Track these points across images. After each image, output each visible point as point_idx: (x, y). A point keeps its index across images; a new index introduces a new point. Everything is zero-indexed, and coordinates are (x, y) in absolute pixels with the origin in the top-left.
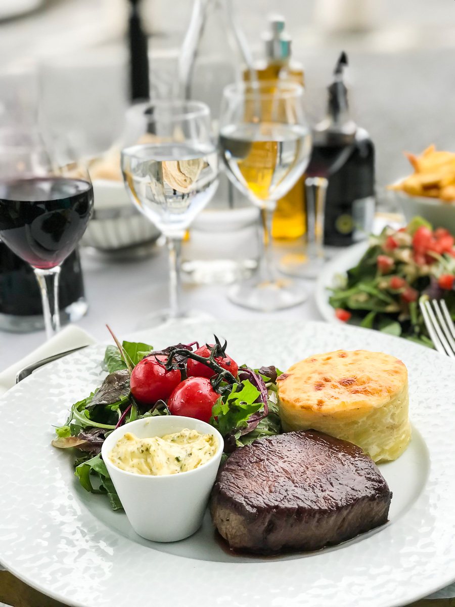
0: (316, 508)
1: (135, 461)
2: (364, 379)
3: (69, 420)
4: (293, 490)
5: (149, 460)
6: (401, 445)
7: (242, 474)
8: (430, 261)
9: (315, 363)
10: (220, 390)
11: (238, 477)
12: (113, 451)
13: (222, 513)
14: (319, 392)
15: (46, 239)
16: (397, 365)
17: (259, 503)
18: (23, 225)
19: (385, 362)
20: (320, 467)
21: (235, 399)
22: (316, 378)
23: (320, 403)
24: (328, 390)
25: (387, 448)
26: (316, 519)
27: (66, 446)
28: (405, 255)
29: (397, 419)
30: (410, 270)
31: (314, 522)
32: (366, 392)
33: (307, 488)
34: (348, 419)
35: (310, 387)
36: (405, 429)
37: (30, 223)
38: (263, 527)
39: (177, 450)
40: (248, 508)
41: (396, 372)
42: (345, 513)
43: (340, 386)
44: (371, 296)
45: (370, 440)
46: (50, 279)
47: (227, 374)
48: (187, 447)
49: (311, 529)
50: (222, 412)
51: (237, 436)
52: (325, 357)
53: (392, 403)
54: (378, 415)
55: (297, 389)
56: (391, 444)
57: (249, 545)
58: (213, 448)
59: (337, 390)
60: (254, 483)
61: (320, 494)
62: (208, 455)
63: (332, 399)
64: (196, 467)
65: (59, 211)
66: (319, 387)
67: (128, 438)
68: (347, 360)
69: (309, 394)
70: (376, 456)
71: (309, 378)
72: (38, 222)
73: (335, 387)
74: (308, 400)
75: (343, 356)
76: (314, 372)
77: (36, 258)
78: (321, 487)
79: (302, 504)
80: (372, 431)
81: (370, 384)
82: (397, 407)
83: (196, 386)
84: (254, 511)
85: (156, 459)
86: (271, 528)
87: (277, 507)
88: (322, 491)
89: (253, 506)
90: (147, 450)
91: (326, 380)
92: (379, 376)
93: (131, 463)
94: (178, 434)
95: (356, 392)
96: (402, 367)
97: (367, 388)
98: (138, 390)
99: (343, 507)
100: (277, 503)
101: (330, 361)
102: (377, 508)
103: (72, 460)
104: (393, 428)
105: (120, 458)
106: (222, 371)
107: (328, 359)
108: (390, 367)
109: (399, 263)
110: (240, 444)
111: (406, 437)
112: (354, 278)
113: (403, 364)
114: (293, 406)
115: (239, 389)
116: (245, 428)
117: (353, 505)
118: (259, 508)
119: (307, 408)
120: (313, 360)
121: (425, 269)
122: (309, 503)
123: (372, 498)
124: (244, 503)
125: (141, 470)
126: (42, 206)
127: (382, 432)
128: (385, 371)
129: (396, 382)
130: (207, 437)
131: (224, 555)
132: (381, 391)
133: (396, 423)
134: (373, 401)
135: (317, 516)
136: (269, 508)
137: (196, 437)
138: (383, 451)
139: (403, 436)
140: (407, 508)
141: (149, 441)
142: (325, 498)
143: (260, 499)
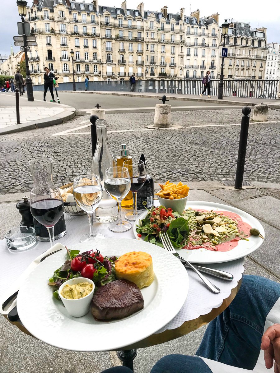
0: (121, 307)
1: (68, 294)
2: (139, 263)
3: (54, 276)
4: (114, 301)
5: (72, 293)
6: (151, 282)
7: (100, 296)
8: (165, 219)
9: (126, 256)
10: (96, 268)
11: (99, 297)
12: (62, 290)
13: (93, 309)
14: (126, 267)
15: (50, 219)
16: (149, 257)
17: (103, 306)
18: (42, 215)
19: (146, 256)
20: (123, 292)
21: (100, 271)
22: (126, 262)
23: (126, 271)
24: (128, 267)
25: (146, 283)
26: (121, 310)
27: (52, 285)
28: (158, 217)
29: (148, 274)
30: (159, 222)
31: (120, 311)
32: (139, 267)
33: (119, 300)
34: (133, 275)
35: (123, 265)
36: (151, 276)
37: (44, 215)
38: (105, 313)
39: (81, 289)
40: (100, 308)
41: (149, 260)
42: (129, 308)
43: (132, 265)
44: (148, 229)
45: (141, 281)
46: (51, 230)
47: (99, 262)
48: (84, 288)
49: (120, 313)
50: (96, 275)
51: (102, 281)
52: (129, 254)
53: (146, 270)
54: (142, 274)
55: (120, 266)
56: (147, 282)
57: (102, 318)
58: (91, 288)
59: (131, 266)
60: (103, 299)
61: (122, 302)
62: (90, 291)
63: (129, 270)
64: (86, 296)
65: (53, 211)
66: (126, 265)
67: (67, 286)
68: (135, 256)
69: (123, 268)
70: (143, 286)
71: (124, 262)
72: (46, 214)
73: (130, 265)
74: (122, 270)
75: (134, 254)
76: (125, 260)
77: (47, 224)
78: (123, 300)
79: (116, 306)
80: (141, 279)
81: (140, 265)
82: (149, 271)
83: (90, 267)
84: (102, 309)
85: (74, 293)
86: (107, 313)
87: (109, 307)
88: (123, 301)
89: (102, 307)
90: (72, 290)
91: (128, 263)
92: (143, 262)
93: (67, 294)
94: (82, 283)
95: (136, 267)
96: (150, 258)
97: (140, 266)
98: (73, 268)
99: (129, 306)
100: (109, 306)
101: (130, 256)
102: (139, 305)
103: (53, 289)
104: (147, 277)
105: (64, 293)
106: (98, 261)
107: (130, 255)
108: (147, 258)
109: (156, 219)
110: (103, 285)
111: (152, 279)
112: (144, 223)
113: (151, 257)
114: (118, 272)
115: (101, 269)
116: (104, 279)
117: (132, 305)
118: (103, 308)
119: (122, 273)
120: (126, 255)
121: (163, 221)
122: (119, 305)
123: (138, 303)
124: (99, 306)
125: (70, 297)
126: (48, 210)
127: (144, 279)
128: (145, 260)
129: (148, 264)
130: (90, 285)
131: (95, 321)
132: (143, 267)
133: (148, 275)
134: (140, 270)
135: (121, 309)
136: (107, 308)
137: (87, 284)
138: (145, 284)
139: (151, 279)
140: (149, 303)
141: (73, 287)
142: (123, 303)
143: (104, 305)
